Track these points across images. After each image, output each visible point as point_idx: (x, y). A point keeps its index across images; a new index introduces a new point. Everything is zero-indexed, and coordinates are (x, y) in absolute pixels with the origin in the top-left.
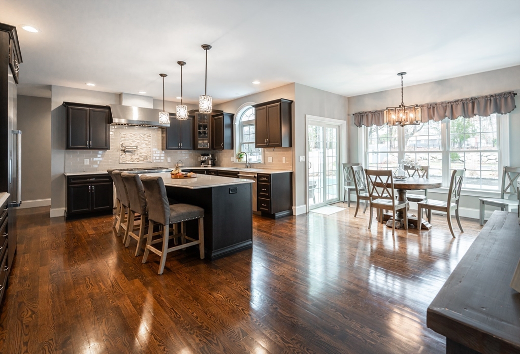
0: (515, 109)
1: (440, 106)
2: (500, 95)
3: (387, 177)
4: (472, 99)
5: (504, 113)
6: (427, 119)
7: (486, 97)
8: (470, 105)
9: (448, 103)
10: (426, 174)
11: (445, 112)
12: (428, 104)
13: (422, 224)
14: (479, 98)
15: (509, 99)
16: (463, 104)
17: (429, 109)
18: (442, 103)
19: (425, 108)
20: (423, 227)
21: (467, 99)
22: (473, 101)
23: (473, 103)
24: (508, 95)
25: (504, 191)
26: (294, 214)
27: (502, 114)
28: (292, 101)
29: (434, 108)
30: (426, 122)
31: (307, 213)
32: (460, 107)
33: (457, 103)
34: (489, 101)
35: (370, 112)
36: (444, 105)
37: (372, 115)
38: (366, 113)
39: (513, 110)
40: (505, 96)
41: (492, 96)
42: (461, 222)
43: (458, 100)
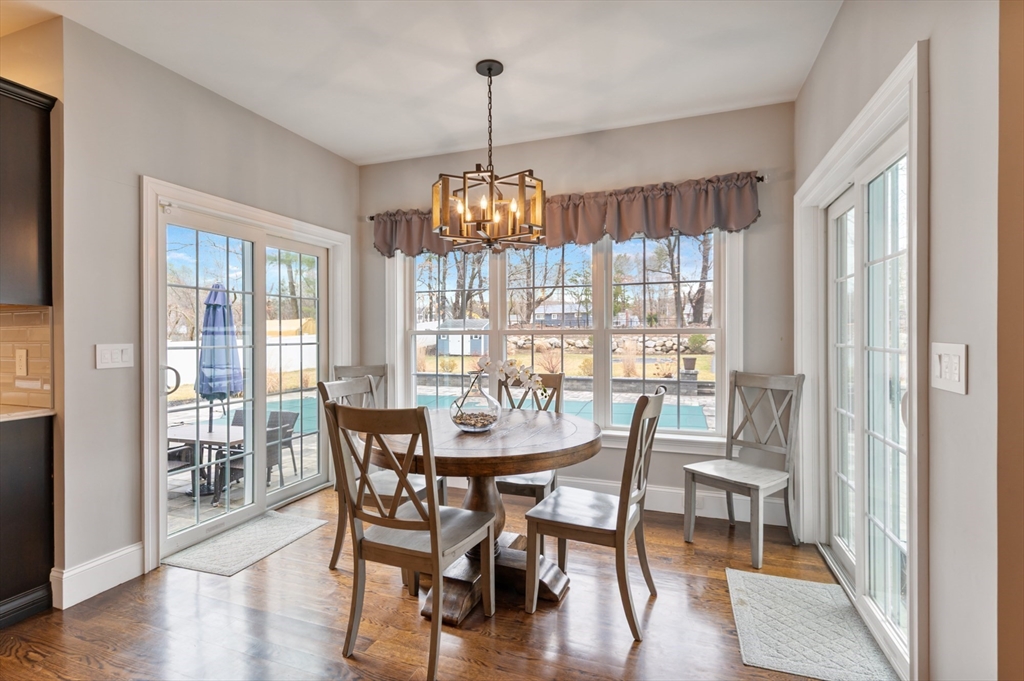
0: (759, 219)
1: (592, 202)
2: (728, 178)
3: (410, 436)
4: (665, 185)
5: (734, 228)
6: (561, 239)
7: (698, 182)
8: (662, 203)
9: (611, 195)
10: (554, 398)
11: (603, 221)
12: (562, 196)
13: (541, 583)
14: (681, 185)
15: (747, 190)
16: (646, 199)
17: (565, 209)
18: (597, 195)
19: (555, 206)
20: (545, 596)
21: (654, 187)
22: (668, 191)
23: (668, 197)
24: (744, 181)
25: (732, 438)
26: (55, 605)
27: (731, 231)
28: (53, 100)
29: (576, 206)
30: (558, 247)
31: (143, 576)
32: (638, 206)
33: (632, 196)
34: (704, 193)
35: (416, 212)
36: (602, 201)
37: (422, 221)
38: (405, 213)
39: (755, 221)
40: (739, 183)
41: (710, 181)
42: (652, 569)
43: (634, 189)
